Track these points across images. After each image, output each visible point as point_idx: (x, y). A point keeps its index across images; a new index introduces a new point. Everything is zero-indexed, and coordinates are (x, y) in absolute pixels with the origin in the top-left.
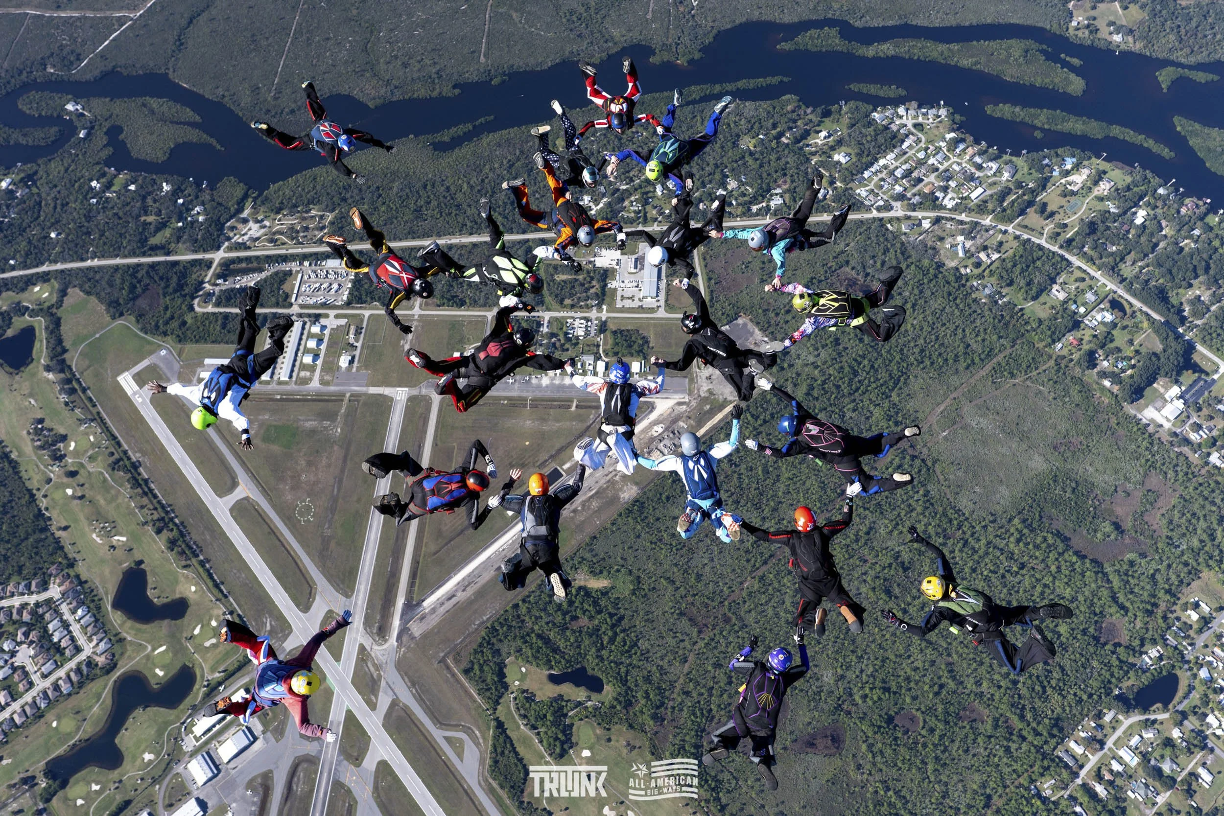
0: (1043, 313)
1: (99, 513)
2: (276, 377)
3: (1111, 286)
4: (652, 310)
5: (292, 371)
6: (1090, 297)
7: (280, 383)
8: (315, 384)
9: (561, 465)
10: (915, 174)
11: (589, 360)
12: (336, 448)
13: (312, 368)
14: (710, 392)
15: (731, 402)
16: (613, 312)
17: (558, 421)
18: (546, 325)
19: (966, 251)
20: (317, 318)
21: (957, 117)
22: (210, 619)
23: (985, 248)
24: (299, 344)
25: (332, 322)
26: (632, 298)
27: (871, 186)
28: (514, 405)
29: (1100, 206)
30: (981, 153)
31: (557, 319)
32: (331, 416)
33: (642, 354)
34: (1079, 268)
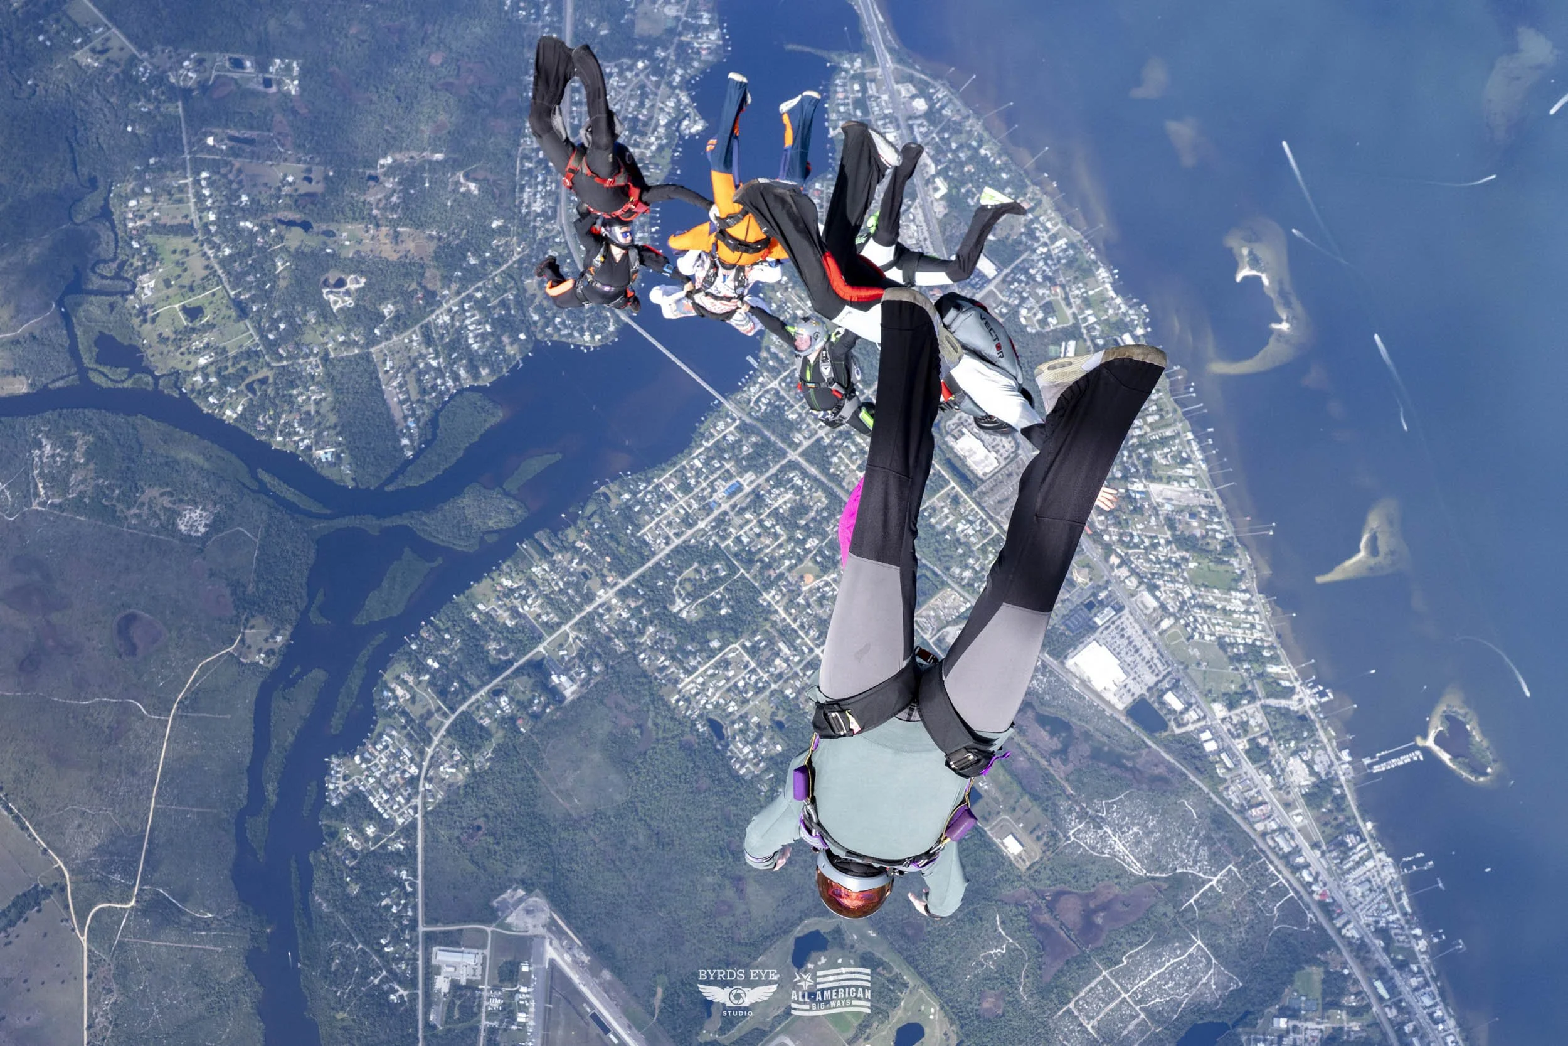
0: (501, 734)
3: (483, 692)
4: (484, 958)
6: (489, 705)
10: (388, 786)
11: (518, 997)
14: (545, 926)
15: (551, 916)
16: (484, 981)
17: (559, 1015)
18: (491, 1023)
19: (452, 766)
21: (340, 752)
23: (452, 757)
26: (475, 970)
27: (396, 815)
29: (424, 685)
30: (374, 744)
31: (487, 1016)
33: (516, 964)
34: (469, 707)
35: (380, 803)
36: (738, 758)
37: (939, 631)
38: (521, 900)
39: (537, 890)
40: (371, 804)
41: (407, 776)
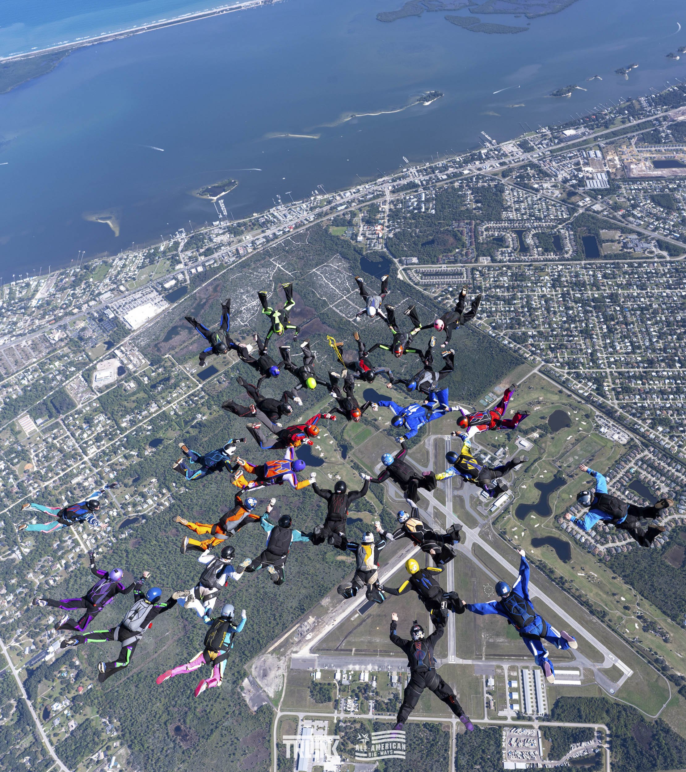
1: (599, 587)
2: (531, 672)
4: (307, 718)
5: (522, 676)
6: (58, 721)
7: (527, 668)
8: (506, 666)
9: (360, 616)
11: (345, 682)
12: (482, 625)
13: (511, 679)
14: (279, 659)
15: (269, 653)
16: (330, 717)
17: (362, 642)
18: (371, 708)
20: (519, 716)
22: (519, 539)
23: (99, 760)
24: (524, 696)
25: (509, 713)
26: (318, 727)
28: (386, 652)
31: (365, 713)
32: (490, 645)
33: (315, 684)
34: (52, 745)
36: (155, 508)
37: (93, 391)
38: (253, 683)
39: (245, 667)
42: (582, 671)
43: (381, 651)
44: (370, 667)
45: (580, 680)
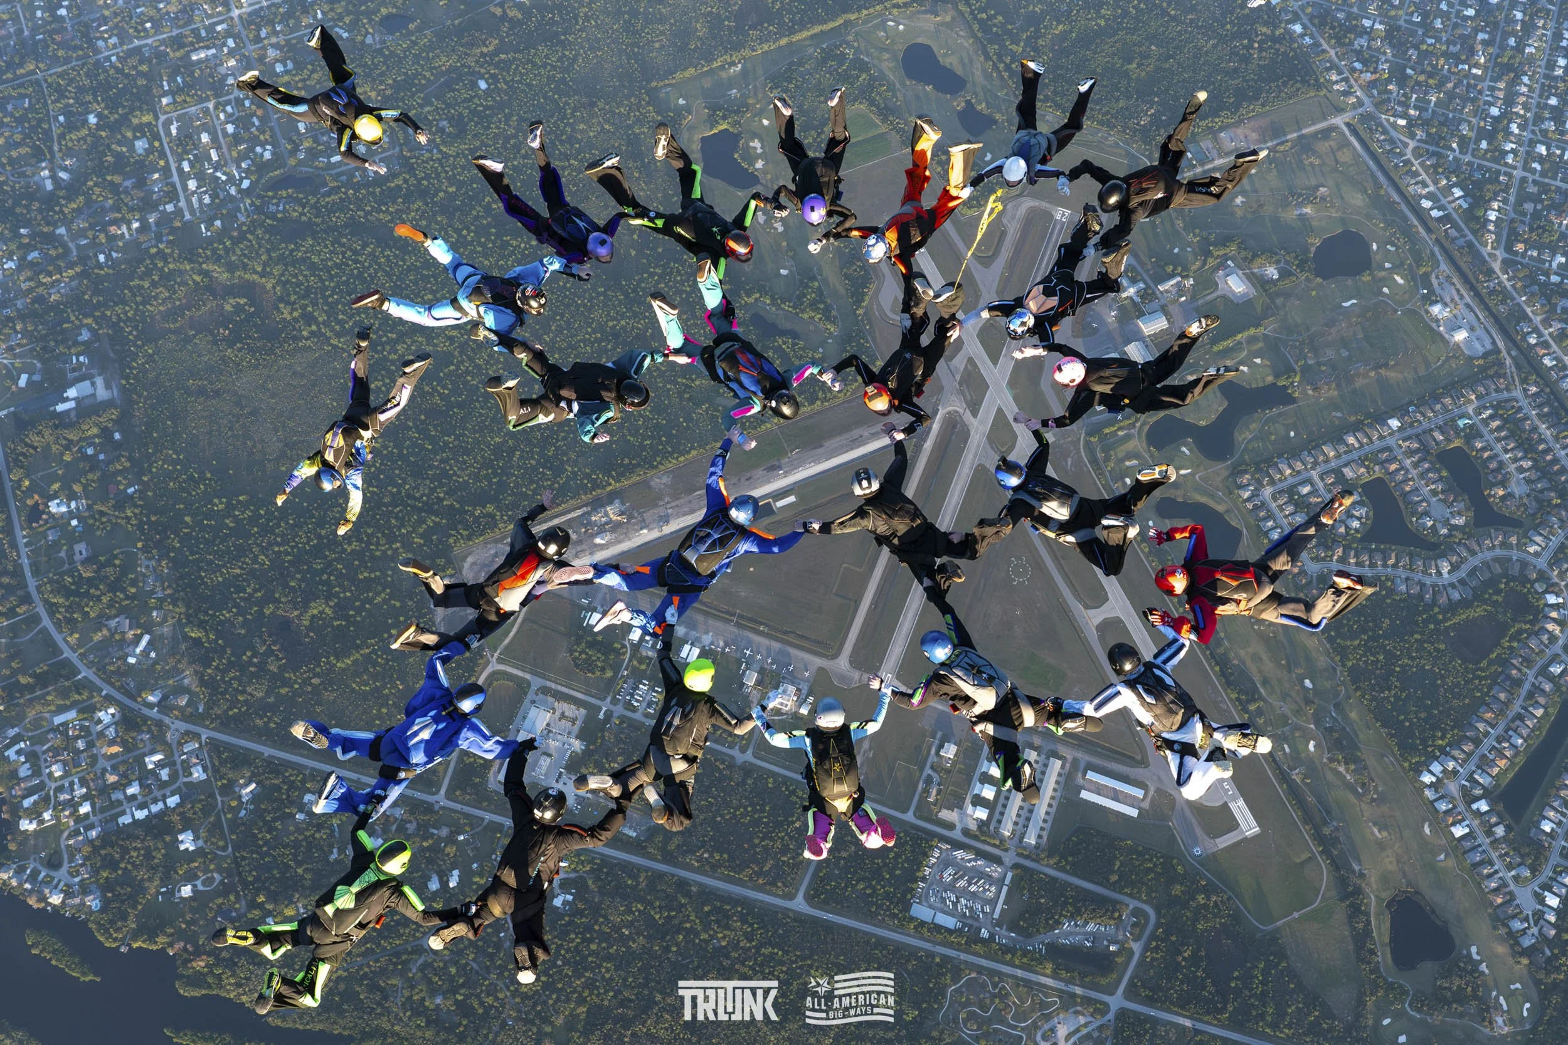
1: (1267, 644)
2: (1042, 759)
3: (21, 539)
6: (52, 535)
10: (114, 778)
11: (645, 651)
16: (594, 706)
19: (137, 639)
20: (980, 833)
24: (1008, 798)
25: (960, 819)
26: (563, 716)
27: (181, 779)
28: (752, 620)
33: (582, 634)
34: (35, 572)
35: (141, 807)
40: (136, 822)
41: (111, 732)
42: (1151, 793)
43: (741, 616)
44: (707, 639)
45: (1139, 809)
